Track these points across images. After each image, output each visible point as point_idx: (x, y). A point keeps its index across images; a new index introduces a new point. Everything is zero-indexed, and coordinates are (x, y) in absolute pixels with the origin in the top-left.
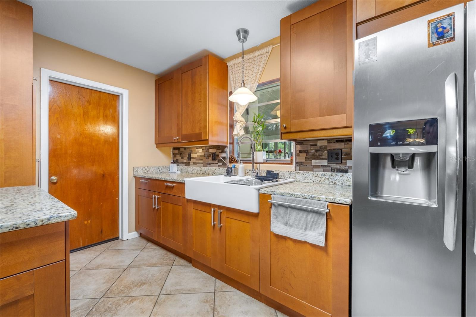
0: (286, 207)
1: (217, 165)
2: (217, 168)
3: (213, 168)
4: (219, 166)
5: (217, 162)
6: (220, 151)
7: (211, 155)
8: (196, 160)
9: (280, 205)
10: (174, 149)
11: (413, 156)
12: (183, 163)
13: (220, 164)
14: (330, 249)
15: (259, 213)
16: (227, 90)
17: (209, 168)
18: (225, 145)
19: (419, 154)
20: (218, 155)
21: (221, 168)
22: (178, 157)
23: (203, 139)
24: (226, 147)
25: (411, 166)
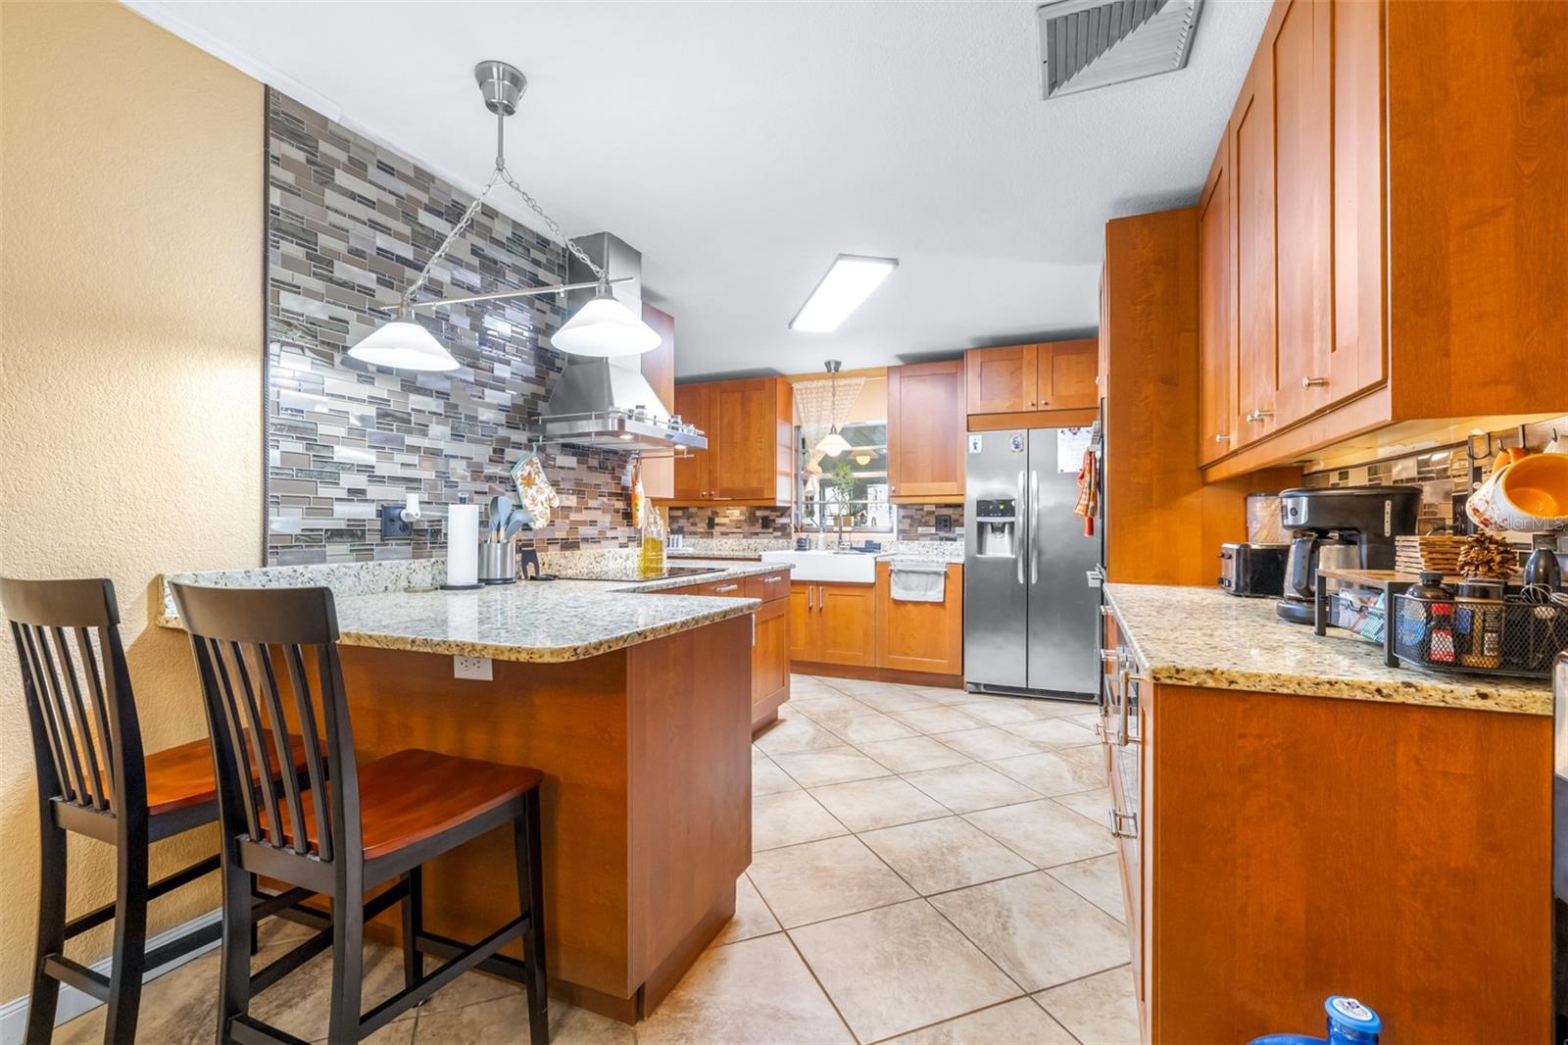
0: (907, 572)
1: (772, 536)
2: (773, 541)
3: (766, 541)
4: (775, 537)
5: (771, 530)
6: (778, 514)
7: (760, 521)
8: (728, 528)
9: (900, 571)
10: (671, 509)
11: (1004, 524)
12: (695, 533)
13: (779, 534)
14: (947, 604)
15: (874, 584)
16: (791, 423)
17: (758, 541)
18: (789, 505)
19: (1008, 523)
20: (774, 521)
21: (780, 541)
22: (683, 522)
23: (766, 497)
24: (789, 508)
25: (1003, 532)
